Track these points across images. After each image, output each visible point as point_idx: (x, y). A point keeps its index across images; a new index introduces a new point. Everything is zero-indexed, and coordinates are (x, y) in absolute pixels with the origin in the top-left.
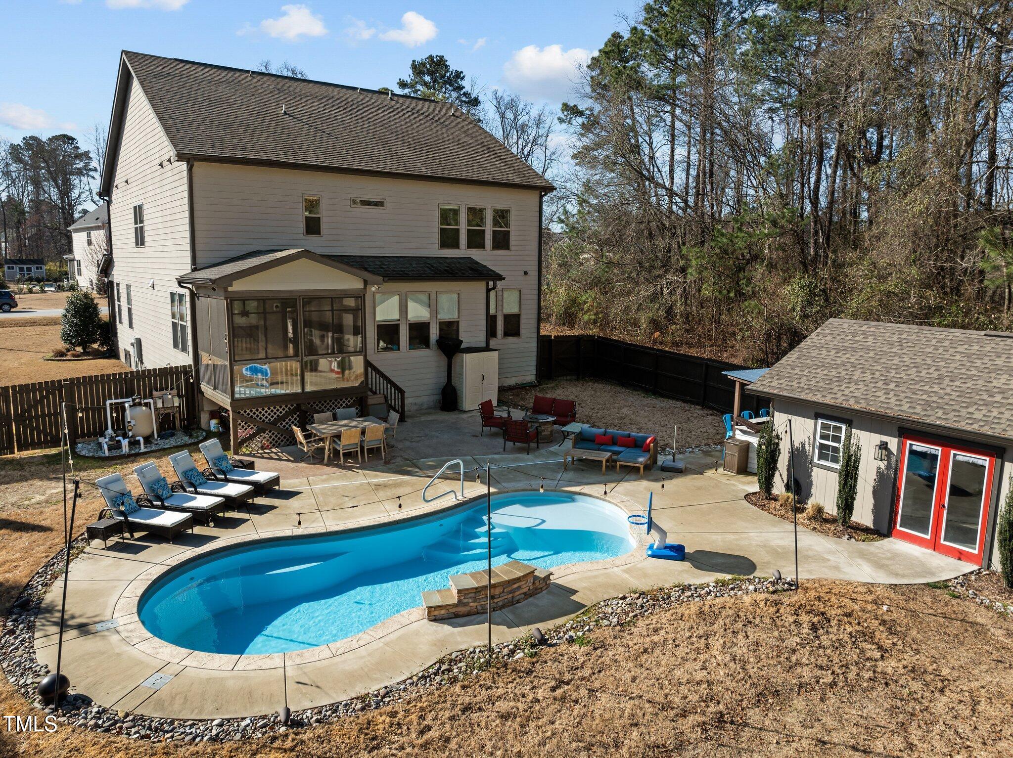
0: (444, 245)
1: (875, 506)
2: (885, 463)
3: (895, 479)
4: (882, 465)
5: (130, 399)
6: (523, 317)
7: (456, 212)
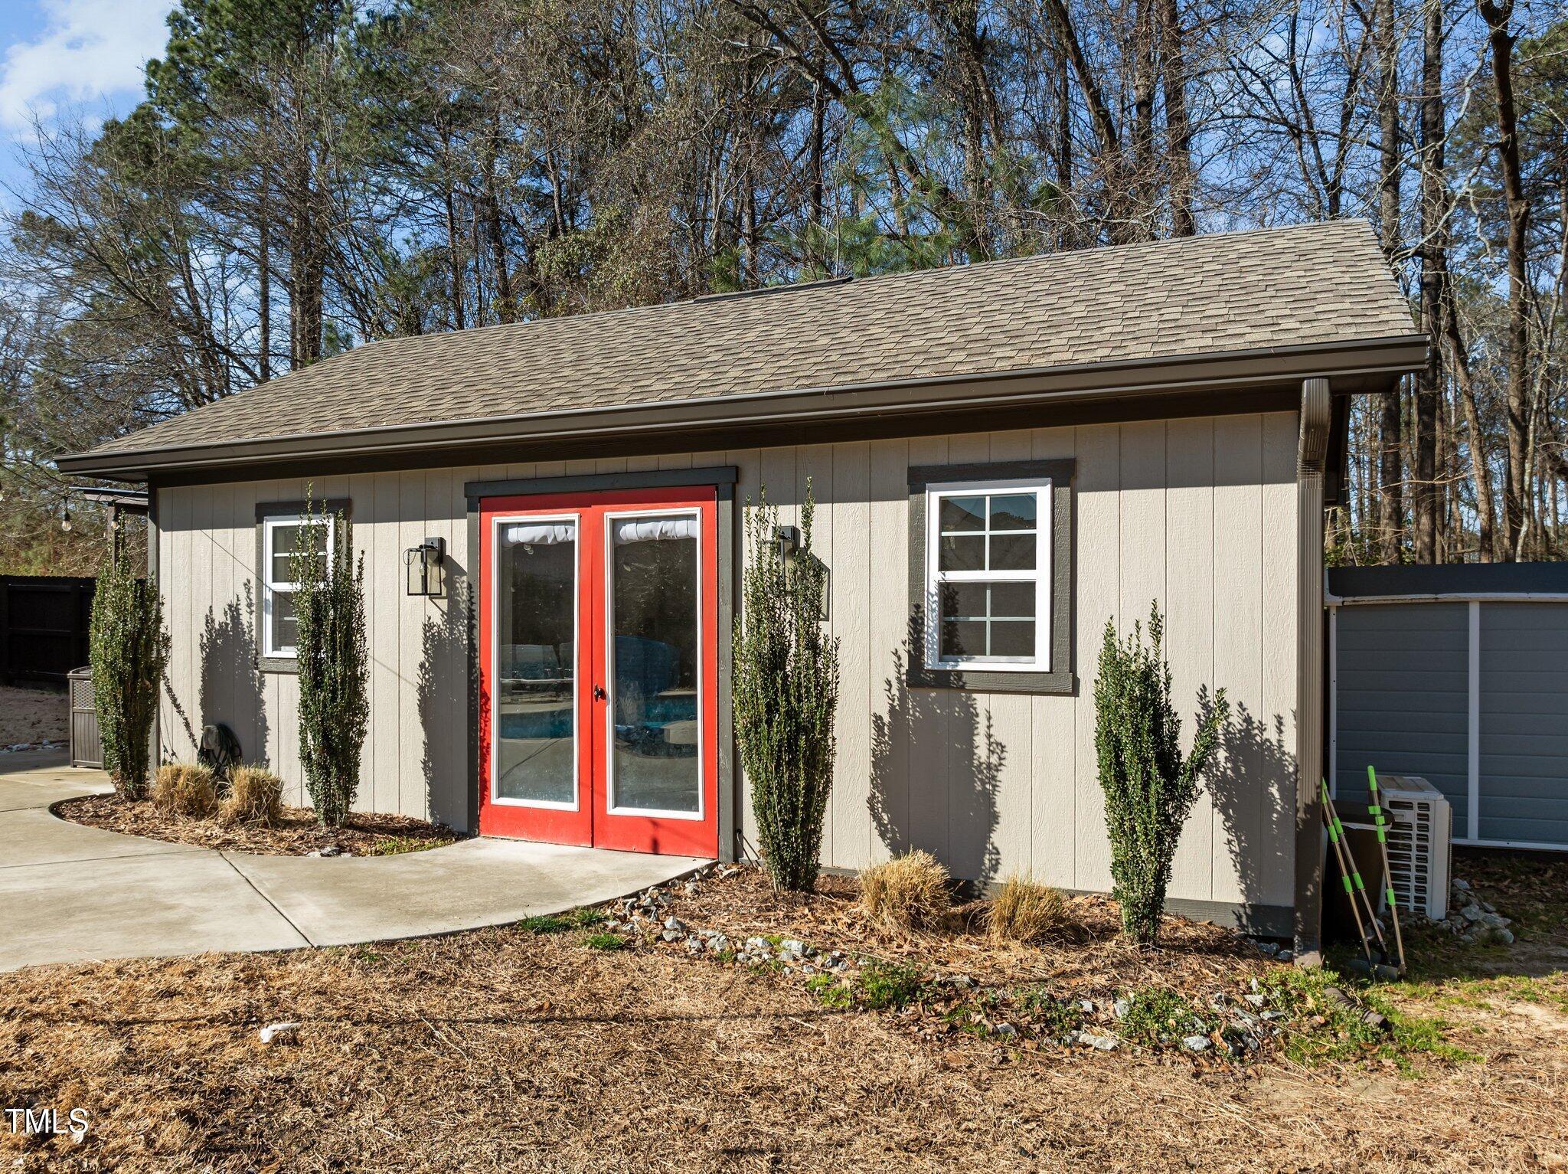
1: (430, 747)
2: (444, 604)
3: (472, 647)
4: (435, 611)
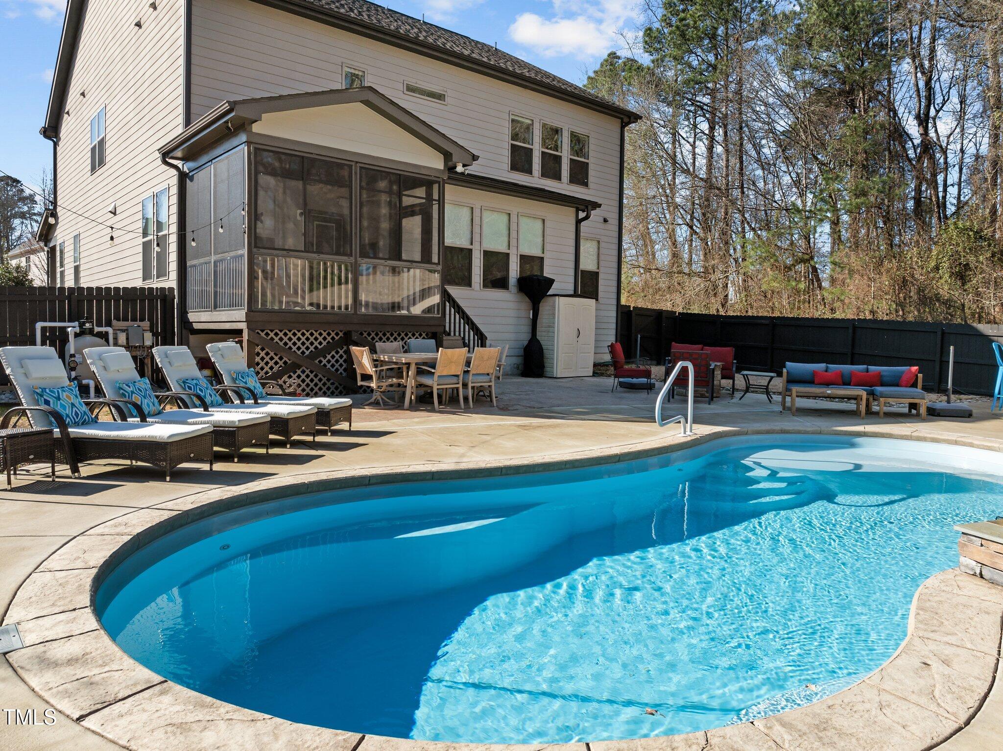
0: (514, 167)
5: (76, 324)
6: (601, 276)
7: (529, 128)
